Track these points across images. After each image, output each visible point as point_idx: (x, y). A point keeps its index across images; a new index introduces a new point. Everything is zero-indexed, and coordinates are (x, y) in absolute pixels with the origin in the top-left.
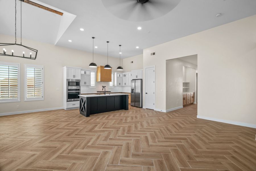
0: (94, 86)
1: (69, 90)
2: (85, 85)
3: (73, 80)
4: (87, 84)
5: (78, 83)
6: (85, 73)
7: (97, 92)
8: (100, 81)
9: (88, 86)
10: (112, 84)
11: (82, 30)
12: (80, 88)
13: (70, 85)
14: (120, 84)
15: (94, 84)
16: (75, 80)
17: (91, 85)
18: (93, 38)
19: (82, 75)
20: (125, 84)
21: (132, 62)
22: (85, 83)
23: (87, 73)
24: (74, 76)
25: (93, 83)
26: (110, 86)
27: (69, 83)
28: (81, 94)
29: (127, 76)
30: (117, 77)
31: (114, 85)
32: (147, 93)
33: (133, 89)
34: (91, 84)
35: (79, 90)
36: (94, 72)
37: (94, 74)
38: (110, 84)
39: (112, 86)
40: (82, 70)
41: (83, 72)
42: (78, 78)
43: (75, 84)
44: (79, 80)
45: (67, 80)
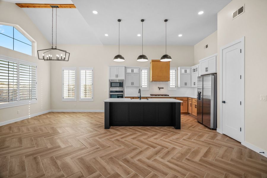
0: (147, 87)
1: (111, 92)
3: (116, 80)
4: (135, 85)
5: (121, 84)
8: (151, 81)
10: (174, 85)
11: (95, 12)
12: (124, 89)
13: (112, 86)
14: (186, 84)
16: (119, 80)
17: (143, 87)
18: (119, 20)
20: (194, 84)
21: (207, 46)
23: (136, 71)
24: (117, 76)
26: (171, 87)
27: (112, 84)
28: (126, 97)
30: (181, 74)
31: (177, 86)
33: (201, 92)
34: (143, 85)
35: (122, 92)
36: (146, 69)
37: (146, 72)
38: (170, 85)
39: (174, 87)
41: (129, 71)
42: (122, 77)
43: (118, 85)
44: (122, 80)
45: (109, 80)
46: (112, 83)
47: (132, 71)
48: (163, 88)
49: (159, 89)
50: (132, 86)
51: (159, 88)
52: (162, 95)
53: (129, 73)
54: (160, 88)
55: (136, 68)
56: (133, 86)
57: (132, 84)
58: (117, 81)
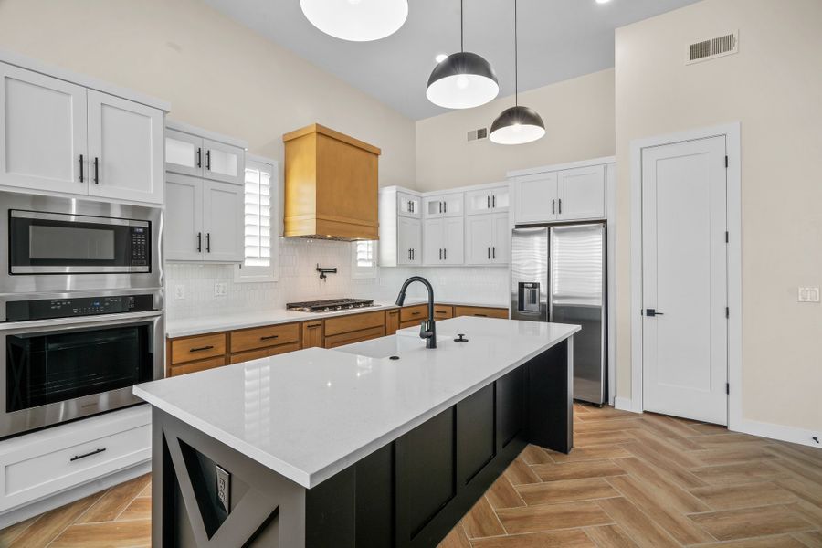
0: (267, 263)
2: (204, 256)
4: (216, 254)
6: (203, 159)
7: (290, 306)
8: (310, 229)
9: (222, 265)
14: (412, 254)
15: (267, 253)
17: (248, 263)
19: (171, 171)
20: (443, 254)
21: (481, 133)
22: (203, 242)
25: (258, 245)
26: (360, 264)
29: (454, 207)
30: (400, 215)
31: (377, 264)
32: (651, 313)
33: (535, 285)
34: (248, 252)
35: (144, 302)
36: (264, 166)
37: (266, 181)
39: (370, 264)
40: (171, 131)
41: (183, 155)
43: (107, 248)
44: (147, 210)
50: (199, 256)
51: (319, 270)
58: (116, 212)
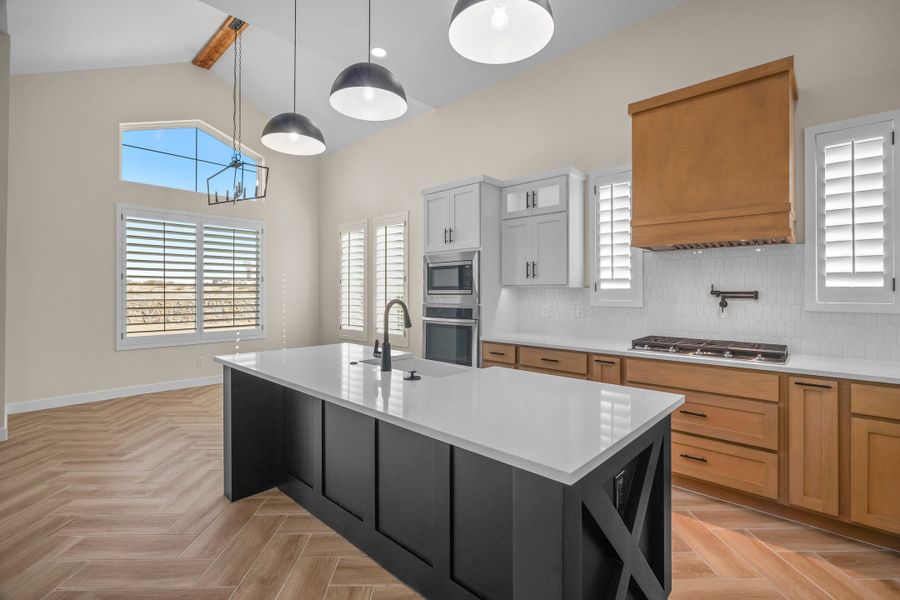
1: (431, 312)
5: (465, 275)
10: (879, 268)
12: (478, 302)
13: (434, 285)
23: (548, 197)
24: (449, 236)
27: (434, 276)
38: (831, 269)
45: (425, 257)
46: (435, 271)
47: (531, 200)
48: (755, 295)
49: (723, 305)
52: (735, 354)
53: (514, 218)
54: (724, 297)
55: (547, 181)
56: (535, 281)
57: (531, 270)
